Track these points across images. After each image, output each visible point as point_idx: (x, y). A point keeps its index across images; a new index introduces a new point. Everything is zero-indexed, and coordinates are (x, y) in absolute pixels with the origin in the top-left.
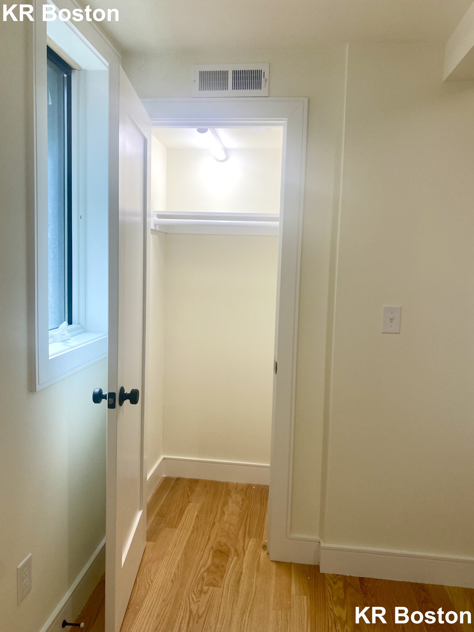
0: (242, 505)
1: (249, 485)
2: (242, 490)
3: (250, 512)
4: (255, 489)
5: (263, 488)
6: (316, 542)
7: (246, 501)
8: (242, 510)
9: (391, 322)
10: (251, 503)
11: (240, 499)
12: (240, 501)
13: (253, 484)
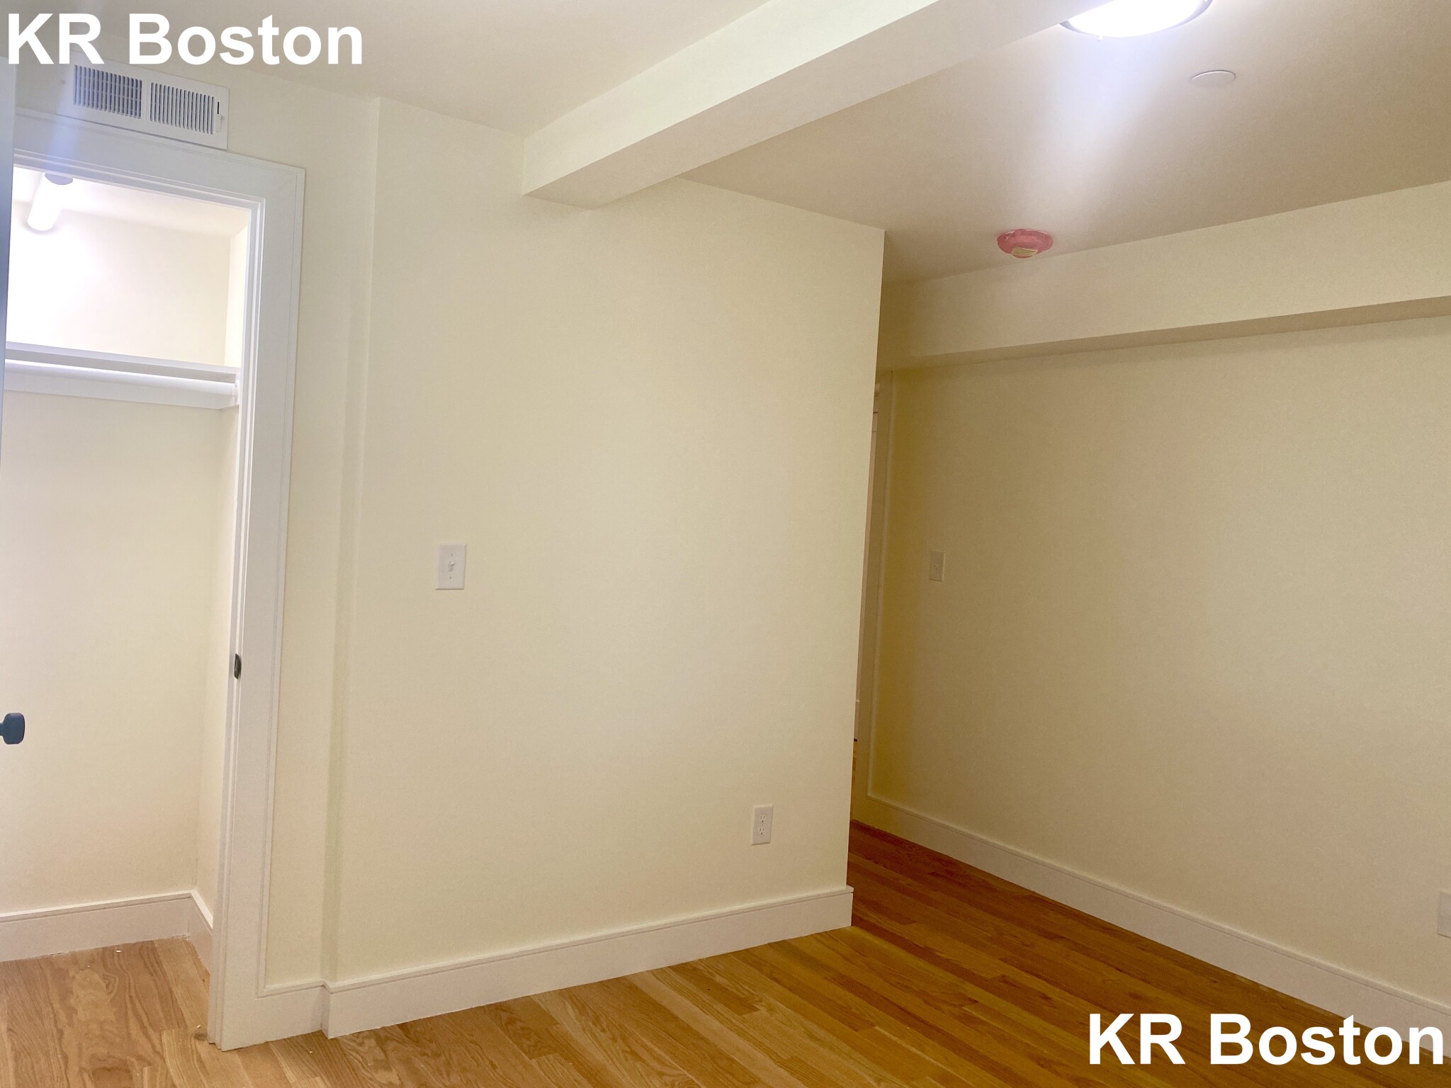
0: (107, 987)
1: (105, 949)
2: (92, 962)
3: (133, 991)
4: (123, 952)
5: (140, 949)
6: (316, 987)
7: (112, 977)
8: (113, 995)
9: (451, 570)
10: (127, 979)
11: (97, 977)
12: (100, 980)
13: (114, 947)
